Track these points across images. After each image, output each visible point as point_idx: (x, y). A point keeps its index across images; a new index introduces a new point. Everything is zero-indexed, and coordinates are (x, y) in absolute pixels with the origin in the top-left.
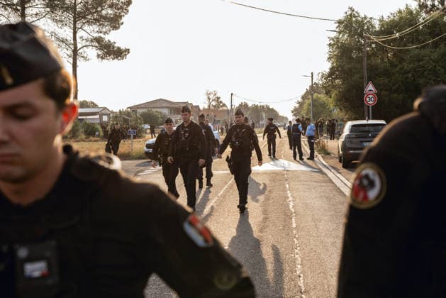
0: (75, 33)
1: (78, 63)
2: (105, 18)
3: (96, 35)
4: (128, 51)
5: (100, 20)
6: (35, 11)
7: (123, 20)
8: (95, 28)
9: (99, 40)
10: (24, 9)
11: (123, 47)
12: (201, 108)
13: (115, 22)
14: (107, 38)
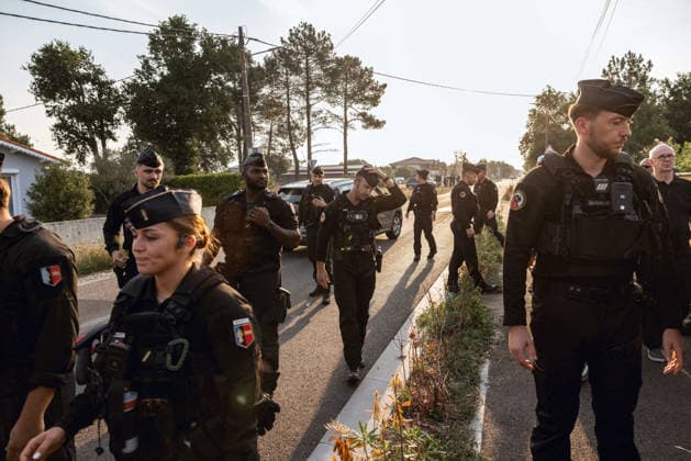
0: (346, 110)
1: (348, 131)
2: (366, 98)
3: (361, 111)
4: (384, 122)
5: (364, 100)
6: (315, 95)
7: (381, 99)
8: (361, 106)
9: (363, 115)
10: (308, 94)
11: (381, 120)
12: (448, 164)
13: (374, 101)
14: (369, 113)
